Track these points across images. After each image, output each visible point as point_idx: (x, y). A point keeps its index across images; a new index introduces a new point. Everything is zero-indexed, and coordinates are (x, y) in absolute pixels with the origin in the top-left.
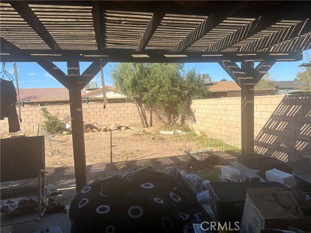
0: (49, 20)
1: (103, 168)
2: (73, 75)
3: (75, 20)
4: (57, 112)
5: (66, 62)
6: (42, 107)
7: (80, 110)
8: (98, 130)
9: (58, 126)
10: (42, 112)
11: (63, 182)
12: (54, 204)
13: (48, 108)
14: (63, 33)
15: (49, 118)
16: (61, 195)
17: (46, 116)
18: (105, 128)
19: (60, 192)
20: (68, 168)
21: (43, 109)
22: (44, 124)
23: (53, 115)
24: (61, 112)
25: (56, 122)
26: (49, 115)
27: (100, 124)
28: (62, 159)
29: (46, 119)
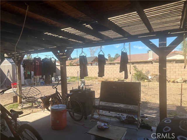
0: (153, 15)
1: (174, 109)
2: (162, 46)
3: (169, 12)
4: (142, 68)
5: (158, 39)
6: (133, 65)
7: (165, 69)
8: (168, 81)
9: (142, 76)
10: (133, 67)
11: (147, 111)
12: (144, 123)
13: (137, 65)
14: (158, 21)
15: (137, 71)
16: (147, 119)
17: (136, 70)
18: (173, 80)
19: (147, 117)
20: (150, 103)
21: (134, 66)
22: (134, 75)
23: (139, 70)
24: (144, 68)
25: (141, 74)
26: (137, 70)
27: (169, 77)
28: (145, 97)
29: (135, 72)
